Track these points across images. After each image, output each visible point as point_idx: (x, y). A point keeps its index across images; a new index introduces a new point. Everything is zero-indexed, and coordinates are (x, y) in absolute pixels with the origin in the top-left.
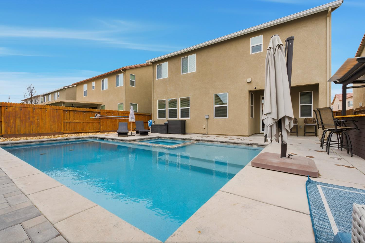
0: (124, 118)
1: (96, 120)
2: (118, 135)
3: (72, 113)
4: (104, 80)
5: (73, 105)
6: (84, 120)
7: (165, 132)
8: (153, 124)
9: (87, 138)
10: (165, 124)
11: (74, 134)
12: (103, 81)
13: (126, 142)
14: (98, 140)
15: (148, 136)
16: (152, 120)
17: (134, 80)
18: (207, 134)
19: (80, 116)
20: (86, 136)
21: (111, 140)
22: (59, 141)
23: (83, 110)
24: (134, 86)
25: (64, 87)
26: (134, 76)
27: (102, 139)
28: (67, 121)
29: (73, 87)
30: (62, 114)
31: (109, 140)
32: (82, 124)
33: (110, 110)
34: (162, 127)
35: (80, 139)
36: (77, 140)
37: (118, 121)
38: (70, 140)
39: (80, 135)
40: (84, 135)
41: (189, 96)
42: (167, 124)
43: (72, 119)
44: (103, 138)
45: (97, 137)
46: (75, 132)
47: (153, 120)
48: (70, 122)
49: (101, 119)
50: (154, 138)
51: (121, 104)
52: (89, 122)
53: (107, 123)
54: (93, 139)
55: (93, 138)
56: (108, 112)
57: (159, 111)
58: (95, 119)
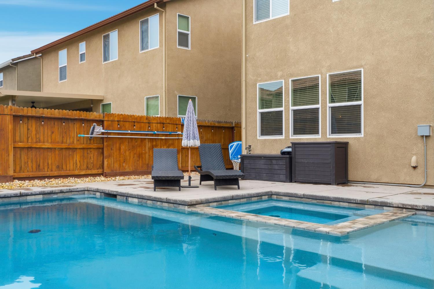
0: (164, 138)
1: (92, 141)
2: (155, 186)
3: (33, 125)
4: (108, 35)
5: (33, 103)
6: (62, 142)
7: (283, 177)
8: (244, 152)
9: (71, 191)
10: (283, 153)
11: (39, 181)
12: (107, 37)
13: (181, 207)
14: (100, 198)
15: (239, 188)
16: (240, 140)
17: (188, 31)
18: (425, 186)
19: (53, 133)
20: (68, 188)
21: (136, 201)
22: (4, 199)
23: (60, 116)
24: (187, 46)
25: (13, 60)
26: (188, 18)
27: (112, 196)
28: (21, 145)
29: (36, 58)
30: (10, 127)
31: (130, 199)
32: (57, 152)
33: (128, 115)
34: (274, 162)
35: (55, 196)
36: (47, 197)
37: (148, 145)
38: (29, 198)
39: (54, 182)
40: (63, 184)
41: (361, 66)
42: (289, 153)
43: (35, 140)
44: (115, 193)
45: (97, 191)
46: (40, 174)
47: (243, 142)
48: (29, 149)
49: (105, 140)
50: (259, 196)
51: (153, 98)
52: (76, 149)
53: (122, 151)
54: (86, 196)
55: (86, 192)
56: (122, 120)
57: (262, 114)
58: (90, 140)
